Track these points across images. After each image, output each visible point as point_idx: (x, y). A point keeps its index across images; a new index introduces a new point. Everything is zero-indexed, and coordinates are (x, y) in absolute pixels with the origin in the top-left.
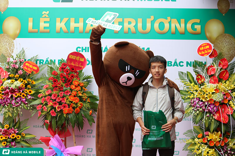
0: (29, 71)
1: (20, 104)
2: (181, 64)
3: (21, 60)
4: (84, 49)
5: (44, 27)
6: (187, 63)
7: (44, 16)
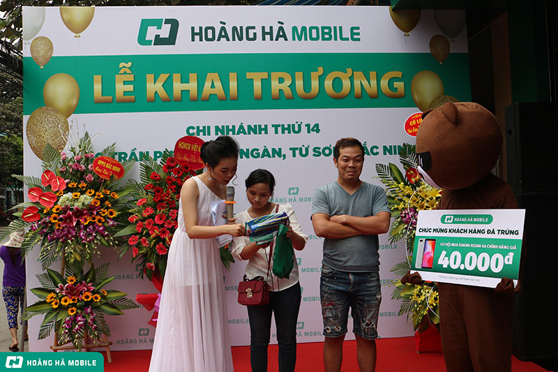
0: (105, 175)
1: (95, 237)
2: (375, 151)
3: (89, 155)
4: (201, 131)
5: (124, 92)
6: (385, 147)
7: (122, 71)
